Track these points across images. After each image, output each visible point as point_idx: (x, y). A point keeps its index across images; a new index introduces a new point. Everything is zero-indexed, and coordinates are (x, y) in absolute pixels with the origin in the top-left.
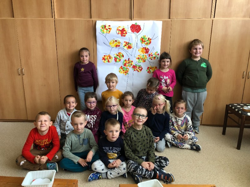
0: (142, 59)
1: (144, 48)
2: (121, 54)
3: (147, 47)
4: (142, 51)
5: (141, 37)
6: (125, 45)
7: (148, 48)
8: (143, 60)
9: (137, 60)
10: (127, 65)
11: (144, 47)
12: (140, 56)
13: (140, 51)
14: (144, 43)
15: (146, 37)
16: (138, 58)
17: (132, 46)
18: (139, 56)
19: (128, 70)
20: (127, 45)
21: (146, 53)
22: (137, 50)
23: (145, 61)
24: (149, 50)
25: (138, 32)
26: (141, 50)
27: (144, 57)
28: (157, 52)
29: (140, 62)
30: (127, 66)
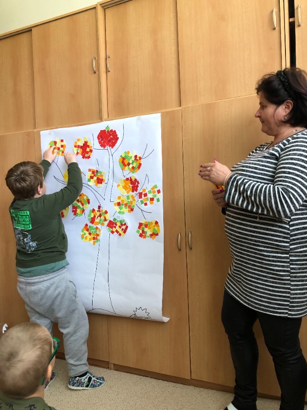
0: (126, 205)
1: (127, 179)
2: (85, 198)
3: (134, 176)
4: (125, 187)
5: (121, 156)
6: (92, 177)
7: (136, 180)
8: (129, 207)
9: (117, 208)
10: (97, 220)
11: (128, 177)
12: (122, 199)
13: (121, 187)
14: (127, 167)
15: (130, 155)
16: (119, 204)
17: (104, 178)
18: (119, 198)
19: (98, 233)
20: (94, 176)
21: (133, 191)
22: (115, 185)
23: (132, 210)
24: (138, 183)
25: (113, 145)
26: (124, 185)
27: (131, 199)
28: (156, 186)
29: (123, 213)
30: (98, 223)
